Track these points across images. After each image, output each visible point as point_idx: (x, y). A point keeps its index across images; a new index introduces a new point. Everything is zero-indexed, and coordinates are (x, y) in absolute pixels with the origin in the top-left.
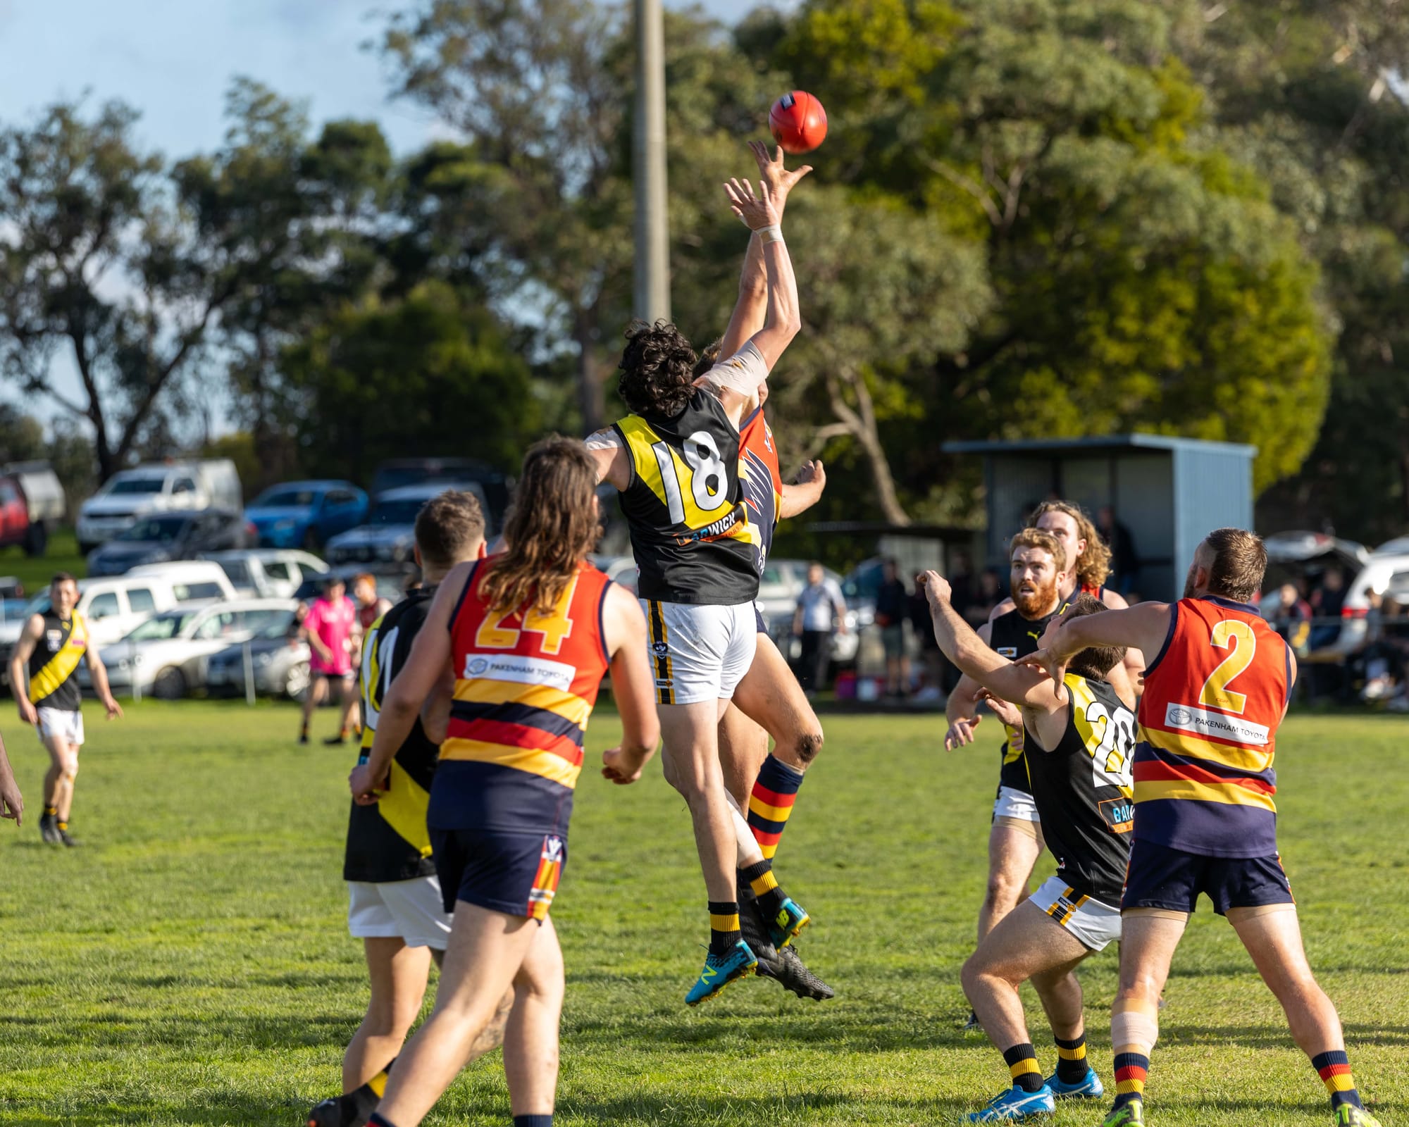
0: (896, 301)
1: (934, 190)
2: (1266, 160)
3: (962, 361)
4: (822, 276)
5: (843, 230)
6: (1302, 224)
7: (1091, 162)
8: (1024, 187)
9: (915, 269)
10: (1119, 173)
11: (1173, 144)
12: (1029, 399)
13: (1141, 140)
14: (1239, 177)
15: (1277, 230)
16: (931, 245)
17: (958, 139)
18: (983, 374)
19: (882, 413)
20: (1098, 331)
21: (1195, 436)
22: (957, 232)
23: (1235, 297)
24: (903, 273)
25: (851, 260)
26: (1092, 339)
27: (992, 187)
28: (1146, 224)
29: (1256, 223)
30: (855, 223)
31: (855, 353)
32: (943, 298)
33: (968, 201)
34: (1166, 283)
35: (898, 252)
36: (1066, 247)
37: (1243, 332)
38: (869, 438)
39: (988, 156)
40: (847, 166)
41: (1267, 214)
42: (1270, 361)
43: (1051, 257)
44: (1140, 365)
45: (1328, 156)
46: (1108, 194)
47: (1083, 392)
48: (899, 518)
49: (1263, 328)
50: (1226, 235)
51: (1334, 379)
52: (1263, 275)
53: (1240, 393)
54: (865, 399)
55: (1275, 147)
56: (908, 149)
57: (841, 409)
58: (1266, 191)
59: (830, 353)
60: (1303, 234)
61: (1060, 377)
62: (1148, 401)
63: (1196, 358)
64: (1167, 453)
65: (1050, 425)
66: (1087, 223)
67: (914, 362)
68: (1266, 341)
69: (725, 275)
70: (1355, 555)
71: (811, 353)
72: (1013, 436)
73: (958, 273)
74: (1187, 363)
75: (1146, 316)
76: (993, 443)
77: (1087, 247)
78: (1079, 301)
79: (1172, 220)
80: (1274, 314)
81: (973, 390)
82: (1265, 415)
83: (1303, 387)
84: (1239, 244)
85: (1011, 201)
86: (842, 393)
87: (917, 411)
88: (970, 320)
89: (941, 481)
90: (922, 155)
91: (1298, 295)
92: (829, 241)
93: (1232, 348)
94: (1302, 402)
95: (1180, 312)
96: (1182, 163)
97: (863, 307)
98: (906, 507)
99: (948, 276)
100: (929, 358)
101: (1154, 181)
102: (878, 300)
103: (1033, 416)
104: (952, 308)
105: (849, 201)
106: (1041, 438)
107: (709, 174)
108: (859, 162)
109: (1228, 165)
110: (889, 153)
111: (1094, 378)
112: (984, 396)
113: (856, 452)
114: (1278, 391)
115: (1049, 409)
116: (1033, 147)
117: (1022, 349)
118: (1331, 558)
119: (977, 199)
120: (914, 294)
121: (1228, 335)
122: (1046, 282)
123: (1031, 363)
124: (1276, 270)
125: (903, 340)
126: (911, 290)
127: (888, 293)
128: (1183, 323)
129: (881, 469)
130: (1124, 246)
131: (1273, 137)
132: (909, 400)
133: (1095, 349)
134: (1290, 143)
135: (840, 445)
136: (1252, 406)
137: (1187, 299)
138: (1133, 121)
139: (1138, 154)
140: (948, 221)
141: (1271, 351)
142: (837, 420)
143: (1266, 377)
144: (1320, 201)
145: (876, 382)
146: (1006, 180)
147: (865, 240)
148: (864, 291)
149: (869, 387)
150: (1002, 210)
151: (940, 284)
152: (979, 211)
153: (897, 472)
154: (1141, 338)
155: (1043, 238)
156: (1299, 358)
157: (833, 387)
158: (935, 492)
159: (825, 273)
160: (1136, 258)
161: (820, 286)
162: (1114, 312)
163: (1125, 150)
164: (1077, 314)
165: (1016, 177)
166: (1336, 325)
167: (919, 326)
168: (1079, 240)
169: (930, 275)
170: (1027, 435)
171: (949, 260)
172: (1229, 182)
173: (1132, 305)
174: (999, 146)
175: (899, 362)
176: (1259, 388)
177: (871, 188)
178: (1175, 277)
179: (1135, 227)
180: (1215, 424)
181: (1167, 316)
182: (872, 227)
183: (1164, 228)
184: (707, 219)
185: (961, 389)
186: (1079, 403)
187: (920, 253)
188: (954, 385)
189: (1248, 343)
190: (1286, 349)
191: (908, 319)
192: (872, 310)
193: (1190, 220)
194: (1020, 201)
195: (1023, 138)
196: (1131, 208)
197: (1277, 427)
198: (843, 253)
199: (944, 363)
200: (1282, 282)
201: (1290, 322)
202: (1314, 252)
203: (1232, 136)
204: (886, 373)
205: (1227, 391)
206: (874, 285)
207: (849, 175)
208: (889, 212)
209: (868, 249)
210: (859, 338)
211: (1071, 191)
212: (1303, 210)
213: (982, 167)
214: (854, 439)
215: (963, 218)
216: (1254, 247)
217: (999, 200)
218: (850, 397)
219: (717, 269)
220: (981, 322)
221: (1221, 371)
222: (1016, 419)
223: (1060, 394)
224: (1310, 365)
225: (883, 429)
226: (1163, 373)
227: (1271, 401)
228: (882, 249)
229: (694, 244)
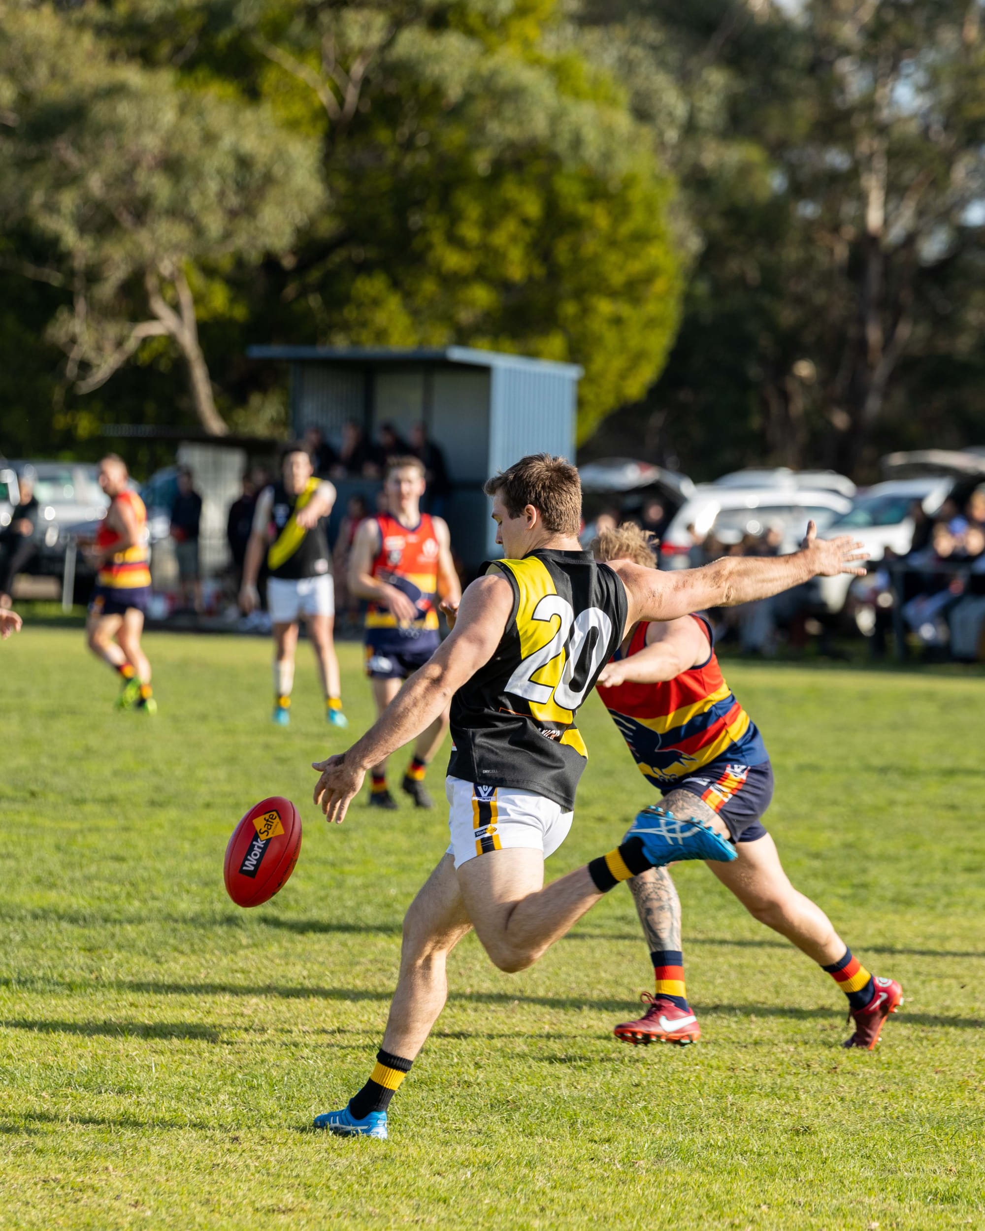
0: (222, 195)
1: (269, 80)
2: (627, 67)
3: (288, 262)
4: (144, 164)
5: (168, 116)
6: (661, 134)
7: (437, 58)
8: (366, 81)
9: (244, 162)
10: (465, 71)
11: (527, 44)
12: (360, 305)
13: (493, 38)
14: (596, 82)
15: (632, 141)
16: (262, 137)
17: (297, 27)
18: (314, 275)
19: (204, 314)
20: (437, 238)
21: (532, 354)
22: (292, 125)
23: (583, 209)
24: (230, 166)
25: (177, 147)
26: (429, 246)
27: (331, 79)
28: (494, 127)
29: (608, 132)
30: (182, 110)
31: (176, 247)
32: (273, 193)
33: (306, 93)
34: (511, 190)
35: (227, 141)
36: (408, 146)
37: (591, 246)
38: (188, 340)
39: (329, 45)
40: (178, 49)
41: (623, 121)
42: (617, 279)
43: (391, 156)
44: (480, 275)
45: (694, 62)
46: (454, 92)
47: (419, 301)
48: (216, 425)
49: (612, 243)
50: (577, 142)
51: (688, 298)
52: (614, 186)
53: (586, 311)
54: (185, 297)
55: (637, 52)
56: (244, 34)
57: (159, 306)
58: (624, 96)
59: (149, 248)
60: (660, 146)
61: (395, 284)
62: (487, 315)
63: (539, 271)
64: (484, 371)
65: (381, 335)
66: (432, 122)
67: (240, 262)
68: (613, 257)
69: (41, 158)
70: (679, 488)
71: (129, 245)
72: (340, 345)
73: (289, 168)
74: (530, 278)
75: (488, 224)
76: (321, 351)
77: (431, 147)
78: (419, 204)
79: (521, 123)
80: (626, 229)
81: (303, 293)
82: (610, 337)
83: (652, 308)
84: (592, 151)
85: (352, 95)
86: (161, 291)
87: (240, 312)
88: (300, 218)
89: (263, 388)
90: (259, 42)
91: (650, 209)
92: (152, 128)
93: (578, 263)
94: (651, 323)
95: (525, 222)
96: (535, 62)
97: (186, 200)
98: (224, 414)
99: (278, 170)
100: (254, 257)
101: (503, 81)
102: (203, 193)
103: (364, 324)
104: (281, 204)
105: (178, 85)
106: (370, 348)
107: (29, 50)
108: (192, 45)
109: (585, 69)
110: (224, 37)
111: (429, 287)
112: (314, 301)
113: (173, 355)
114: (625, 309)
115: (380, 318)
116: (376, 38)
117: (359, 253)
118: (653, 490)
119: (315, 91)
120: (241, 187)
121: (575, 249)
122: (385, 183)
123: (364, 268)
124: (629, 182)
125: (227, 235)
126: (238, 184)
127: (213, 186)
128: (527, 235)
129: (199, 374)
130: (469, 149)
131: (635, 41)
132: (233, 300)
133: (431, 257)
134: (654, 48)
135: (155, 345)
136: (597, 325)
137: (532, 207)
138: (485, 16)
139: (488, 51)
140: (282, 113)
141: (621, 268)
142: (153, 317)
143: (613, 294)
144: (680, 110)
145: (198, 280)
146: (347, 71)
147: (191, 126)
148: (187, 182)
149: (190, 285)
150: (341, 101)
151: (268, 179)
152: (317, 104)
153: (214, 375)
154: (485, 248)
155: (383, 135)
156: (649, 277)
157: (151, 282)
158: (255, 400)
159: (148, 160)
160: (481, 162)
161: (141, 176)
162: (455, 217)
163: (474, 47)
164: (416, 219)
165: (358, 69)
166: (695, 244)
167: (243, 223)
168: (422, 140)
169: (259, 169)
170: (355, 343)
171: (280, 154)
172: (584, 86)
173: (473, 211)
174: (340, 36)
175: (223, 259)
176: (605, 307)
177: (201, 73)
178: (522, 183)
179: (479, 129)
180: (556, 343)
181: (509, 227)
182: (200, 113)
183: (511, 132)
184: (25, 98)
185: (291, 290)
186: (415, 313)
187: (250, 144)
188: (282, 287)
189: (595, 259)
190: (636, 267)
191: (233, 214)
192: (195, 203)
193: (539, 125)
194: (362, 95)
195: (367, 28)
196: (480, 107)
197: (623, 347)
198: (168, 141)
199: (270, 262)
200: (636, 195)
201: (642, 238)
202: (675, 165)
203: (592, 37)
204: (209, 271)
205: (570, 309)
206: (199, 177)
207: (180, 59)
208: (220, 100)
209: (195, 137)
210: (179, 232)
211: (415, 87)
212: (662, 119)
213: (322, 57)
214: (171, 339)
215: (298, 110)
216: (607, 157)
217: (339, 94)
218: (169, 293)
219: (33, 151)
220: (312, 222)
221: (567, 286)
222: (345, 327)
223: (394, 302)
224: (659, 285)
225: (203, 330)
226: (504, 286)
227: (617, 321)
228: (210, 138)
229: (10, 123)
